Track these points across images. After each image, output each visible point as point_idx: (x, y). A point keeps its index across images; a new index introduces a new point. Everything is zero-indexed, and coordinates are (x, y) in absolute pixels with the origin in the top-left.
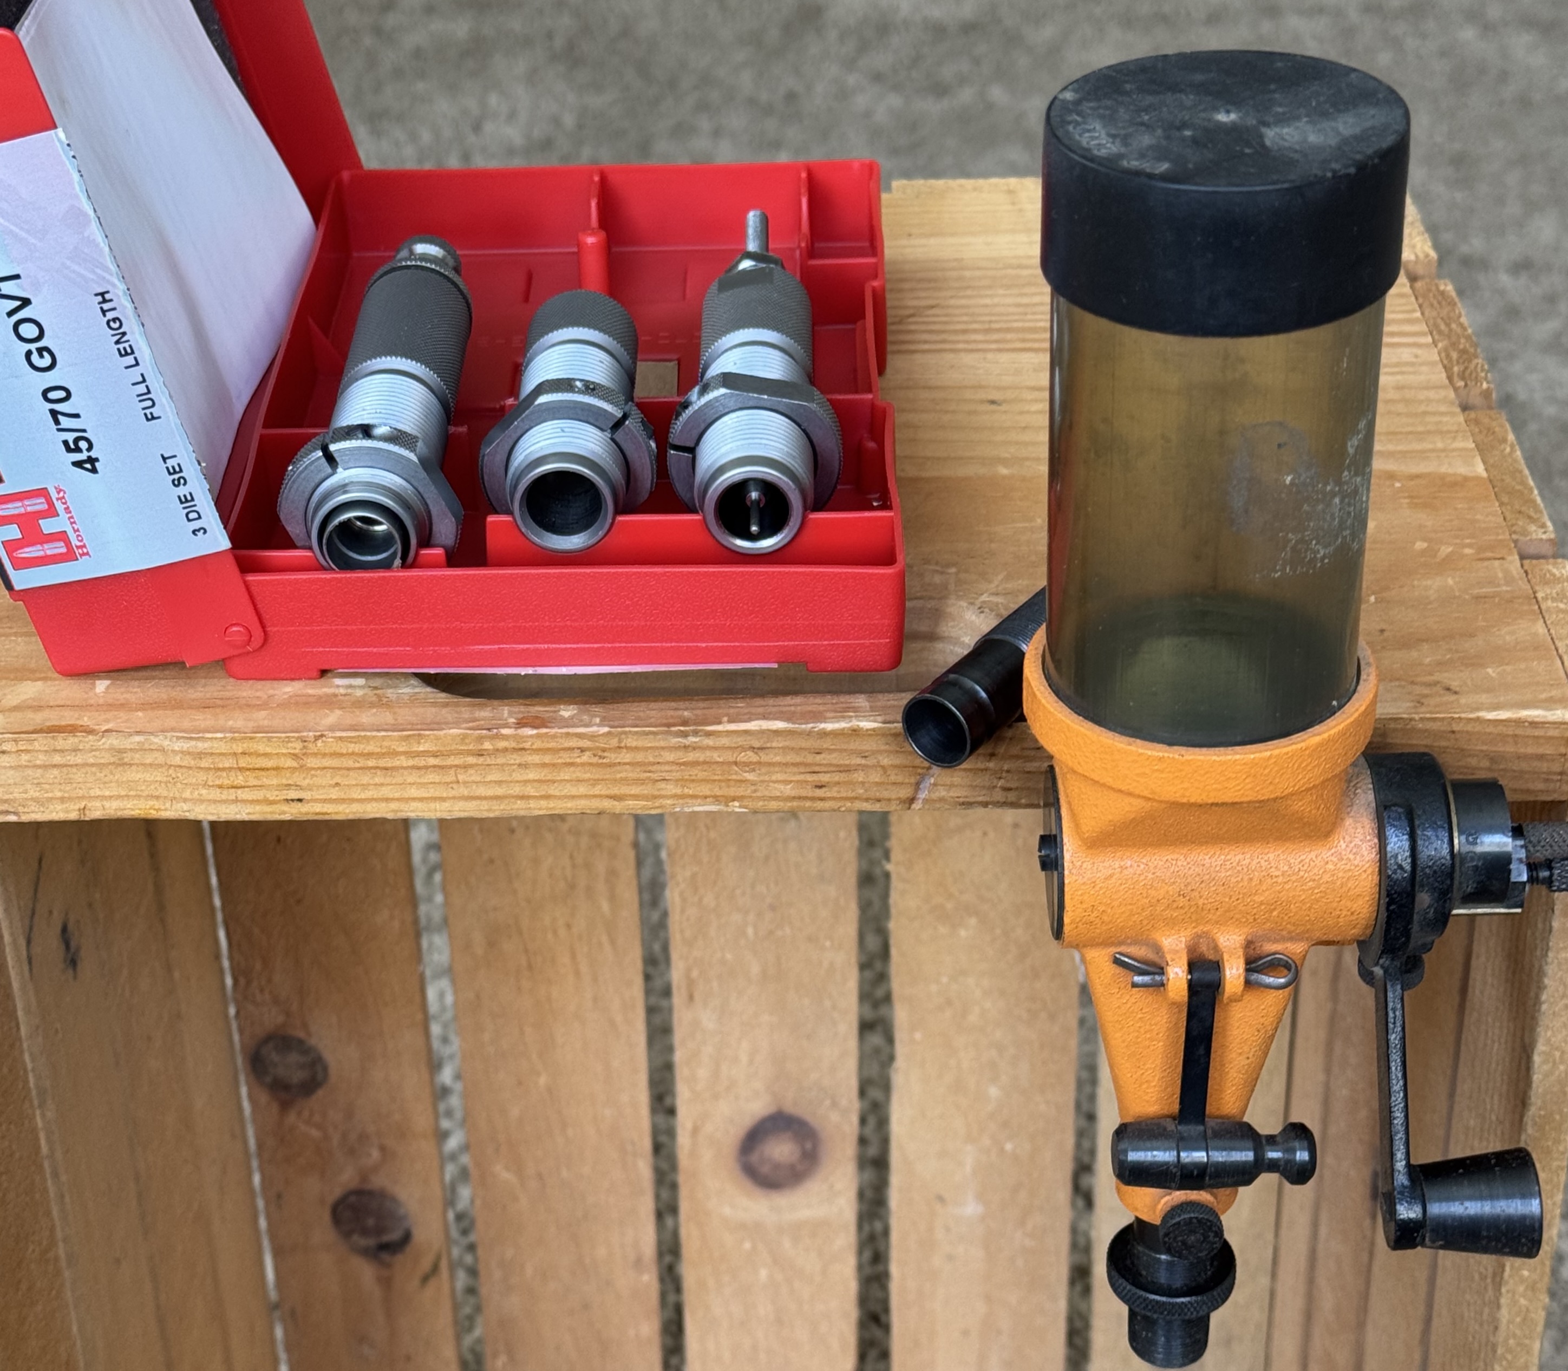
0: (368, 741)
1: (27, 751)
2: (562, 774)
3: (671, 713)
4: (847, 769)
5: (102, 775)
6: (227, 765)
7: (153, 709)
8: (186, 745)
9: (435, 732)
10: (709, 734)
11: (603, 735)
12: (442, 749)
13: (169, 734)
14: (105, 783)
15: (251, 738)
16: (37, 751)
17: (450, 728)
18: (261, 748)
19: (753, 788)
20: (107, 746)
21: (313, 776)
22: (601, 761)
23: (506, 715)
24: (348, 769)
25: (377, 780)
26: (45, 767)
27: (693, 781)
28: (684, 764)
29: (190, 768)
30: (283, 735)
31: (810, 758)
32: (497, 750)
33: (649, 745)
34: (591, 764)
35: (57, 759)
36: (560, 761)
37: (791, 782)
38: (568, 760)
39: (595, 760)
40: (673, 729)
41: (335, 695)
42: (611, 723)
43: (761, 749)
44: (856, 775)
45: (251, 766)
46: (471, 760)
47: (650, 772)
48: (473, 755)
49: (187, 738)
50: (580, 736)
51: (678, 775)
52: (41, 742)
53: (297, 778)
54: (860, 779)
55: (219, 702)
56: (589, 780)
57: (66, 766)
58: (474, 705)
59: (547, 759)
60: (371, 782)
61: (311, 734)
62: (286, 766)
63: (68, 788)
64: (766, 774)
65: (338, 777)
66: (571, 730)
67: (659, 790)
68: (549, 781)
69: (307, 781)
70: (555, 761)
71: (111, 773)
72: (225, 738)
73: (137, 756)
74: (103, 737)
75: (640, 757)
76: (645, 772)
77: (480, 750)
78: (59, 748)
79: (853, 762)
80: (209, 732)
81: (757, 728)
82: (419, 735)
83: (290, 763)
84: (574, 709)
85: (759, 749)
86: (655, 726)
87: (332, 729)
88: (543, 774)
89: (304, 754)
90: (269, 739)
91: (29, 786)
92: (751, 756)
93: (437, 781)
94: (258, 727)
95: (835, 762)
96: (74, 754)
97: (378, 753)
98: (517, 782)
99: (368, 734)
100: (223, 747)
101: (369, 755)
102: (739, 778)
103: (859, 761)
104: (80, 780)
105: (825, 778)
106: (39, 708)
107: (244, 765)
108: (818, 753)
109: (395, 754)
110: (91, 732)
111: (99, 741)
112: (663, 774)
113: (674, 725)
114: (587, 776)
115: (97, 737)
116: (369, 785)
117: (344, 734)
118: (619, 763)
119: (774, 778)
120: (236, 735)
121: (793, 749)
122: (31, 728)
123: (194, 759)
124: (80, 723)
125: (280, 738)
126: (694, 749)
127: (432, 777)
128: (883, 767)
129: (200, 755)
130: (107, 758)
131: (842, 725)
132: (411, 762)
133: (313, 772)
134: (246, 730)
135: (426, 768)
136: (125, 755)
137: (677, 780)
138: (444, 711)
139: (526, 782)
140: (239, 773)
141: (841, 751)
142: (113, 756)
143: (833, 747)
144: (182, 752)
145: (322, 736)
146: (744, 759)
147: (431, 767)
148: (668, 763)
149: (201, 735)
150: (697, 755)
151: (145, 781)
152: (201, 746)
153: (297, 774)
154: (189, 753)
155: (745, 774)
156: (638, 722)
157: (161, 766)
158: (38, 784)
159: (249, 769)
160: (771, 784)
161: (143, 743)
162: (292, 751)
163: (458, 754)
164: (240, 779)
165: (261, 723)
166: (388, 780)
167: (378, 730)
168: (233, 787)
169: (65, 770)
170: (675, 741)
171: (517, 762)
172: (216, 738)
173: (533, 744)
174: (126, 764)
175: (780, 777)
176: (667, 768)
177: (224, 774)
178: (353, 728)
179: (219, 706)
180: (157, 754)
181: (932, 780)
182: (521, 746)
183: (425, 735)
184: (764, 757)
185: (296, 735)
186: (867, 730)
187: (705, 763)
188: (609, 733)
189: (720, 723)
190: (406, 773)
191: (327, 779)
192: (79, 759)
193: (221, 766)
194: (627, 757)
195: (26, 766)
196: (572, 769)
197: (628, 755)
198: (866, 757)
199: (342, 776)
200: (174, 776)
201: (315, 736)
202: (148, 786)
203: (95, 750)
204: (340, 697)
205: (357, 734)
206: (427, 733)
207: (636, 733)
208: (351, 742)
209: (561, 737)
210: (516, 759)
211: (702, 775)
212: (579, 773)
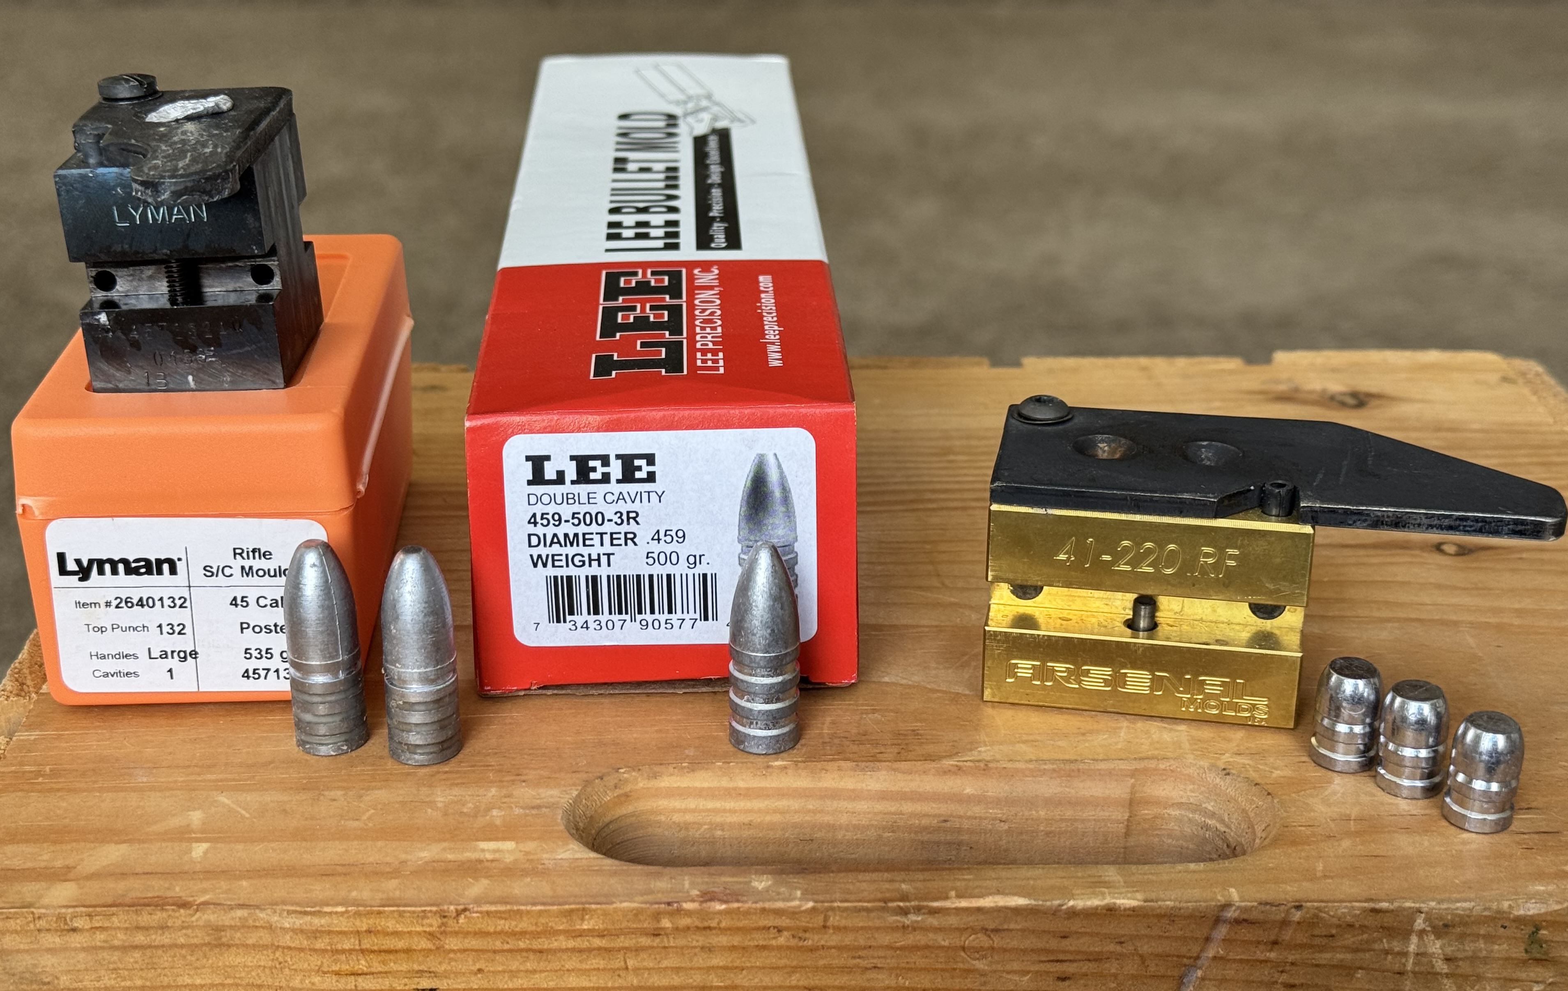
0: (521, 917)
1: (102, 929)
2: (753, 960)
3: (887, 886)
4: (1097, 958)
5: (193, 959)
6: (347, 946)
7: (260, 877)
8: (299, 922)
9: (604, 906)
10: (934, 912)
11: (806, 911)
12: (610, 927)
13: (278, 908)
14: (196, 968)
15: (379, 913)
16: (115, 929)
17: (621, 902)
18: (391, 925)
19: (983, 979)
20: (201, 923)
21: (451, 960)
22: (801, 944)
23: (687, 886)
24: (495, 952)
25: (529, 966)
26: (125, 949)
27: (910, 969)
28: (901, 948)
29: (301, 950)
30: (419, 909)
31: (1054, 944)
32: (677, 929)
33: (861, 924)
34: (789, 948)
35: (140, 938)
36: (752, 943)
37: (1028, 972)
38: (761, 943)
39: (793, 942)
40: (890, 905)
41: (480, 861)
42: (816, 897)
43: (996, 931)
44: (1107, 965)
45: (376, 948)
46: (645, 941)
47: (859, 957)
48: (647, 934)
49: (301, 913)
50: (779, 912)
51: (893, 962)
52: (120, 919)
53: (431, 963)
54: (1113, 971)
55: (339, 869)
56: (785, 967)
57: (150, 947)
58: (648, 874)
59: (736, 940)
60: (522, 968)
61: (452, 908)
62: (420, 947)
63: (150, 975)
64: (998, 962)
65: (482, 961)
66: (767, 905)
67: (868, 980)
68: (736, 968)
69: (444, 967)
70: (747, 943)
71: (205, 956)
72: (347, 912)
73: (238, 935)
74: (197, 910)
75: (848, 939)
76: (854, 958)
77: (655, 929)
78: (143, 924)
79: (1106, 949)
80: (328, 905)
81: (992, 905)
82: (584, 909)
83: (425, 944)
84: (767, 880)
85: (993, 930)
86: (869, 902)
87: (478, 901)
88: (730, 959)
89: (441, 933)
90: (401, 914)
91: (103, 972)
92: (982, 940)
93: (601, 967)
94: (388, 899)
95: (1084, 948)
96: (160, 932)
97: (532, 932)
98: (699, 968)
99: (523, 908)
100: (343, 924)
101: (523, 934)
102: (966, 966)
103: (1112, 947)
104: (166, 965)
105: (1071, 968)
106: (124, 875)
107: (368, 946)
108: (1065, 937)
109: (556, 933)
110: (185, 905)
111: (192, 915)
112: (875, 961)
113: (892, 900)
114: (782, 962)
115: (191, 912)
116: (518, 971)
117: (493, 908)
118: (823, 947)
119: (1008, 967)
120: (361, 908)
121: (1033, 932)
122: (110, 901)
123: (308, 938)
124: (169, 894)
125: (414, 912)
126: (914, 929)
127: (597, 962)
128: (1141, 956)
129: (316, 934)
130: (199, 937)
131: (1095, 902)
132: (571, 944)
133: (452, 955)
134: (373, 903)
135: (590, 950)
136: (223, 933)
137: (891, 969)
138: (613, 881)
139: (709, 969)
140: (361, 957)
141: (1091, 935)
142: (209, 935)
143: (1083, 930)
144: (293, 930)
145: (465, 910)
146: (974, 944)
147: (594, 949)
148: (881, 947)
149: (317, 908)
150: (918, 937)
151: (245, 966)
152: (318, 922)
153: (432, 957)
154: (302, 931)
155: (974, 962)
156: (848, 897)
157: (265, 947)
158: (115, 969)
159: (373, 952)
160: (1004, 975)
161: (246, 919)
162: (428, 930)
163: (629, 933)
164: (362, 965)
165: (391, 894)
166: (542, 965)
167: (534, 904)
168: (353, 974)
169: (148, 952)
170: (893, 919)
171: (700, 944)
172: (336, 913)
173: (720, 922)
174: (223, 945)
175: (1016, 966)
176: (881, 953)
177: (343, 957)
178: (503, 901)
179: (340, 874)
180: (262, 933)
181: (1199, 973)
182: (706, 924)
183: (590, 910)
184: (997, 941)
185: (434, 909)
186: (1125, 910)
187: (927, 947)
188: (813, 909)
189: (947, 898)
190: (565, 957)
191: (470, 964)
192: (166, 939)
193: (339, 947)
194: (832, 939)
195: (102, 948)
196: (765, 953)
197: (834, 937)
198: (1121, 943)
199: (487, 960)
200: (281, 959)
201: (457, 910)
202: (249, 973)
203: (187, 928)
204: (487, 864)
205: (508, 907)
206: (593, 906)
207: (846, 909)
208: (501, 918)
209: (755, 914)
210: (700, 940)
211: (921, 962)
212: (772, 959)
